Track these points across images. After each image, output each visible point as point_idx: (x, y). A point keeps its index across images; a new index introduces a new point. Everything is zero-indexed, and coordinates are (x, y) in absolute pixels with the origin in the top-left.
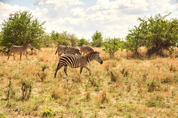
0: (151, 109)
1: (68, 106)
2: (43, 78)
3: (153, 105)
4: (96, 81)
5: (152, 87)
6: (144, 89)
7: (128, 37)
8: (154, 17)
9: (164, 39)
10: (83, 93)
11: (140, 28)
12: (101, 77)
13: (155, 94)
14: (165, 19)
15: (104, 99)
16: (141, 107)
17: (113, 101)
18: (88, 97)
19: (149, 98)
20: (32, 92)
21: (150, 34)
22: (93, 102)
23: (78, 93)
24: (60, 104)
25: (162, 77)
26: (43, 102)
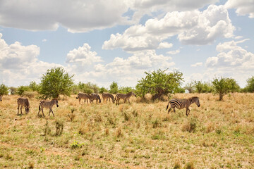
0: (155, 141)
1: (91, 140)
2: (72, 118)
3: (157, 138)
4: (113, 121)
5: (156, 125)
6: (150, 126)
7: (137, 86)
8: (156, 72)
9: (164, 88)
10: (103, 130)
11: (146, 80)
12: (117, 117)
13: (158, 130)
14: (164, 73)
15: (120, 135)
16: (148, 139)
17: (127, 136)
18: (107, 133)
19: (153, 133)
20: (64, 129)
21: (154, 84)
22: (111, 136)
23: (99, 130)
24: (86, 138)
25: (163, 117)
26: (72, 137)
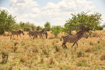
0: (79, 67)
1: (30, 67)
2: (15, 50)
3: (80, 65)
4: (47, 52)
5: (80, 55)
6: (75, 56)
7: (65, 25)
8: (80, 13)
9: (86, 26)
10: (39, 59)
11: (73, 20)
12: (50, 49)
13: (81, 58)
14: (87, 14)
15: (52, 62)
16: (74, 66)
17: (57, 63)
18: (42, 61)
19: (78, 61)
20: (9, 59)
21: (78, 23)
22: (45, 64)
23: (36, 59)
24: (26, 65)
25: (85, 49)
26: (15, 65)
